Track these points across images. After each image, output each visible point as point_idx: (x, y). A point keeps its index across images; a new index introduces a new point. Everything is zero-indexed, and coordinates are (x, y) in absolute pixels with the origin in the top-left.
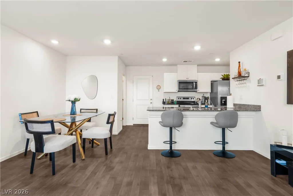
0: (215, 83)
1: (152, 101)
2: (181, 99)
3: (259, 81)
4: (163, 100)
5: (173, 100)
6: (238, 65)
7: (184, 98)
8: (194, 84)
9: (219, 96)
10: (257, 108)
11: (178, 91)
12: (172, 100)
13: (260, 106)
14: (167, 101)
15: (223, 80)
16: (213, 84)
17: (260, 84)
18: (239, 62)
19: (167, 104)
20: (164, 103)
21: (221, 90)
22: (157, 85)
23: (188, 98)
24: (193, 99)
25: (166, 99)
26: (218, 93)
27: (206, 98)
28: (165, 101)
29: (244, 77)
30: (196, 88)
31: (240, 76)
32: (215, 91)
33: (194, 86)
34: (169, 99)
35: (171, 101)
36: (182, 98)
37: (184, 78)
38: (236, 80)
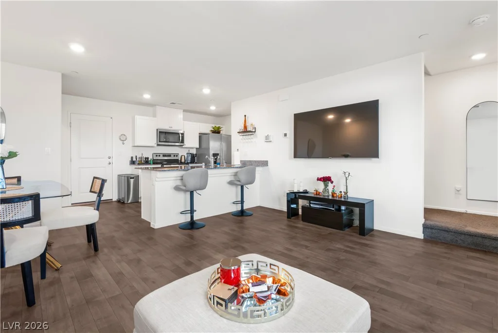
0: (204, 137)
1: (110, 160)
2: (159, 156)
3: (267, 137)
4: (132, 158)
5: (148, 158)
6: (244, 119)
7: (164, 156)
8: (180, 135)
9: (211, 152)
10: (265, 164)
11: (158, 145)
12: (146, 158)
13: (267, 161)
14: (138, 160)
15: (213, 133)
16: (201, 136)
17: (267, 139)
18: (245, 116)
19: (138, 164)
20: (133, 162)
21: (214, 146)
22: (120, 135)
23: (169, 156)
24: (177, 156)
25: (136, 156)
26: (209, 148)
27: (193, 155)
28: (134, 159)
29: (250, 131)
30: (183, 141)
31: (245, 131)
32: (204, 146)
33: (181, 138)
34: (141, 156)
35: (144, 160)
36: (161, 155)
37: (166, 127)
38: (240, 134)
